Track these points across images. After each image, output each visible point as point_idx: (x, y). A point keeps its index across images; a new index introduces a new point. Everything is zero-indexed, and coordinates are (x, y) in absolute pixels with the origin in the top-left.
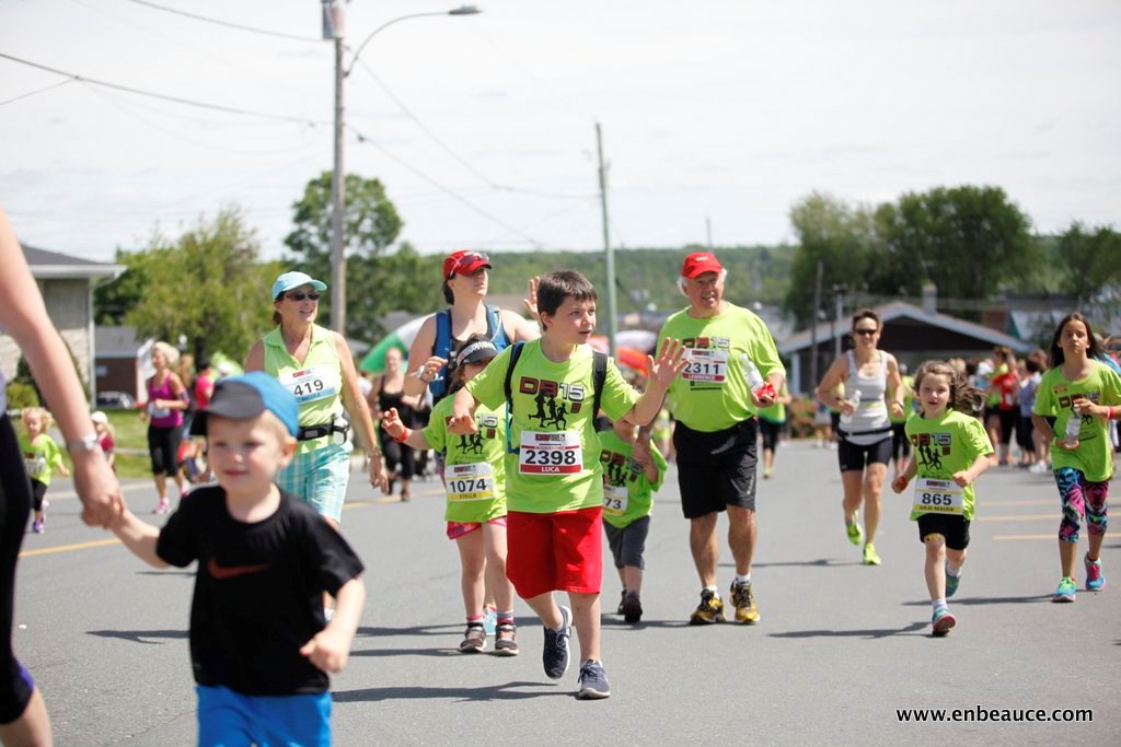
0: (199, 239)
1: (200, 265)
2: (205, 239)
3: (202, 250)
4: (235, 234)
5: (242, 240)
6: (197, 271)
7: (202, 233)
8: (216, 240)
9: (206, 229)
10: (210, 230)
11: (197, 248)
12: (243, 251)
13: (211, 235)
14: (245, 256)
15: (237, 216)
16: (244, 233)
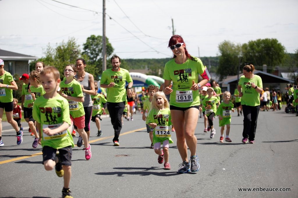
0: (62, 48)
1: (63, 56)
2: (64, 48)
3: (63, 51)
4: (73, 46)
5: (75, 49)
6: (62, 58)
7: (63, 46)
8: (68, 49)
9: (64, 45)
10: (66, 45)
11: (62, 51)
12: (76, 52)
13: (66, 47)
14: (76, 53)
15: (74, 41)
16: (76, 46)
